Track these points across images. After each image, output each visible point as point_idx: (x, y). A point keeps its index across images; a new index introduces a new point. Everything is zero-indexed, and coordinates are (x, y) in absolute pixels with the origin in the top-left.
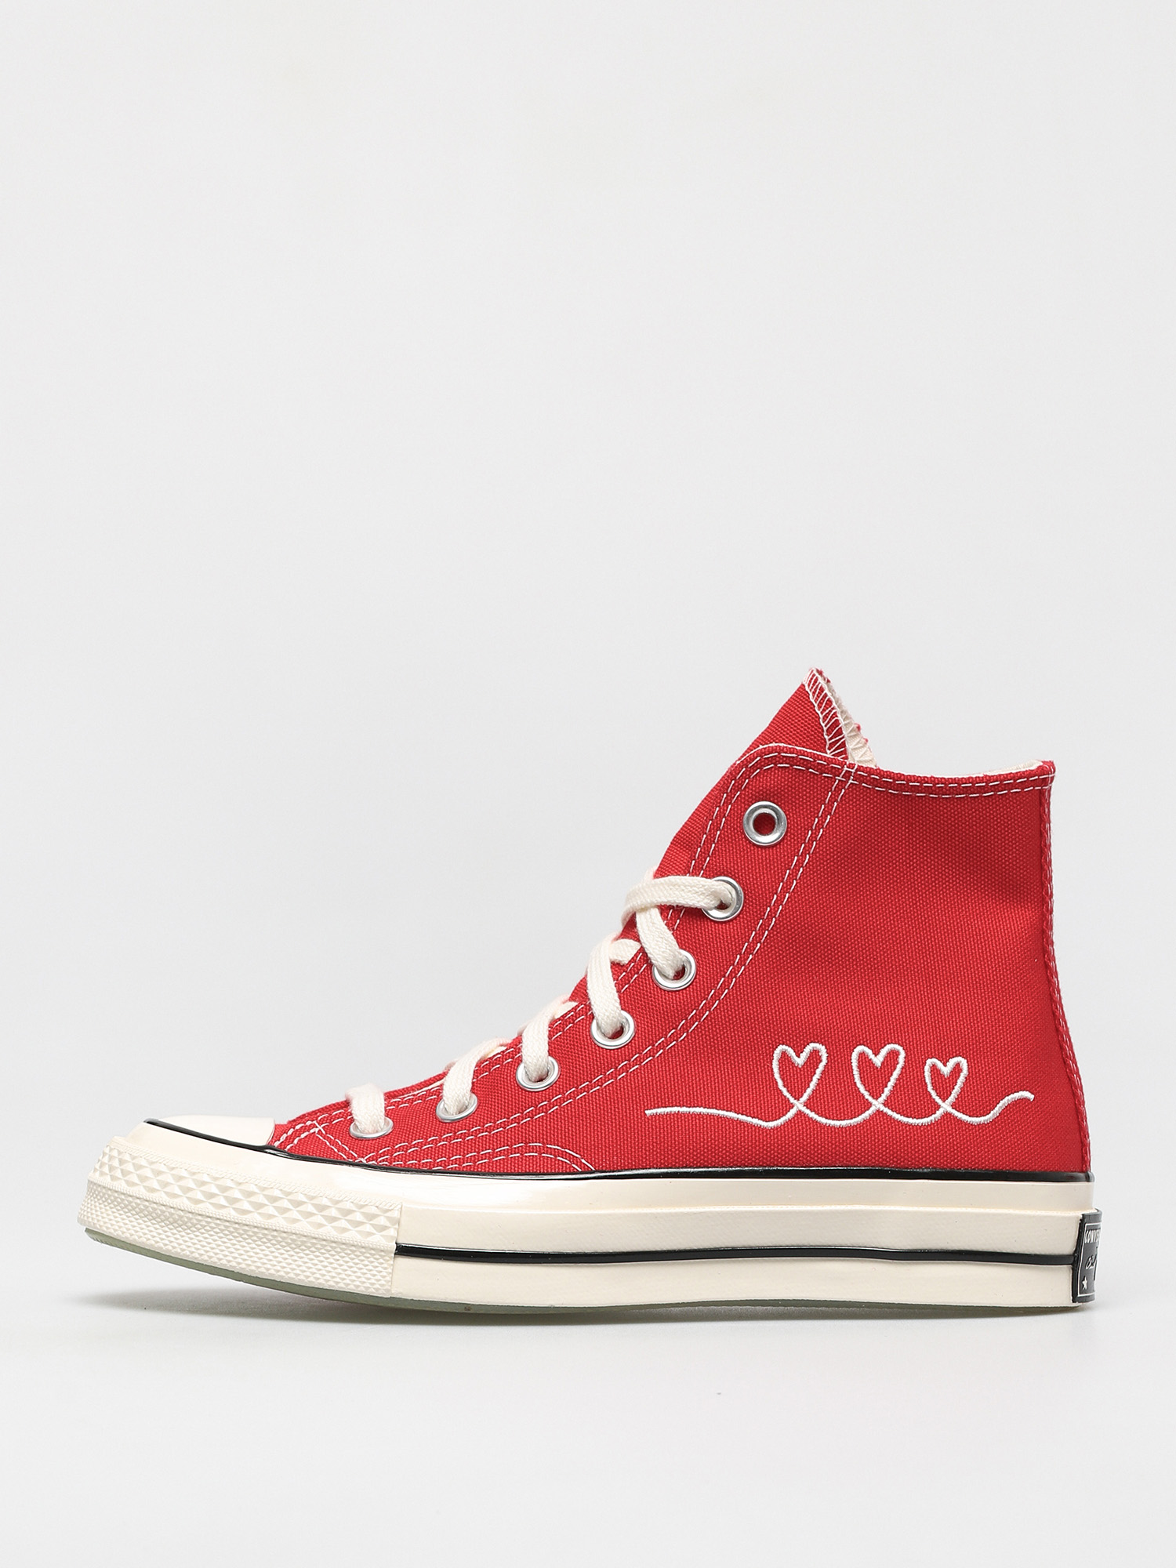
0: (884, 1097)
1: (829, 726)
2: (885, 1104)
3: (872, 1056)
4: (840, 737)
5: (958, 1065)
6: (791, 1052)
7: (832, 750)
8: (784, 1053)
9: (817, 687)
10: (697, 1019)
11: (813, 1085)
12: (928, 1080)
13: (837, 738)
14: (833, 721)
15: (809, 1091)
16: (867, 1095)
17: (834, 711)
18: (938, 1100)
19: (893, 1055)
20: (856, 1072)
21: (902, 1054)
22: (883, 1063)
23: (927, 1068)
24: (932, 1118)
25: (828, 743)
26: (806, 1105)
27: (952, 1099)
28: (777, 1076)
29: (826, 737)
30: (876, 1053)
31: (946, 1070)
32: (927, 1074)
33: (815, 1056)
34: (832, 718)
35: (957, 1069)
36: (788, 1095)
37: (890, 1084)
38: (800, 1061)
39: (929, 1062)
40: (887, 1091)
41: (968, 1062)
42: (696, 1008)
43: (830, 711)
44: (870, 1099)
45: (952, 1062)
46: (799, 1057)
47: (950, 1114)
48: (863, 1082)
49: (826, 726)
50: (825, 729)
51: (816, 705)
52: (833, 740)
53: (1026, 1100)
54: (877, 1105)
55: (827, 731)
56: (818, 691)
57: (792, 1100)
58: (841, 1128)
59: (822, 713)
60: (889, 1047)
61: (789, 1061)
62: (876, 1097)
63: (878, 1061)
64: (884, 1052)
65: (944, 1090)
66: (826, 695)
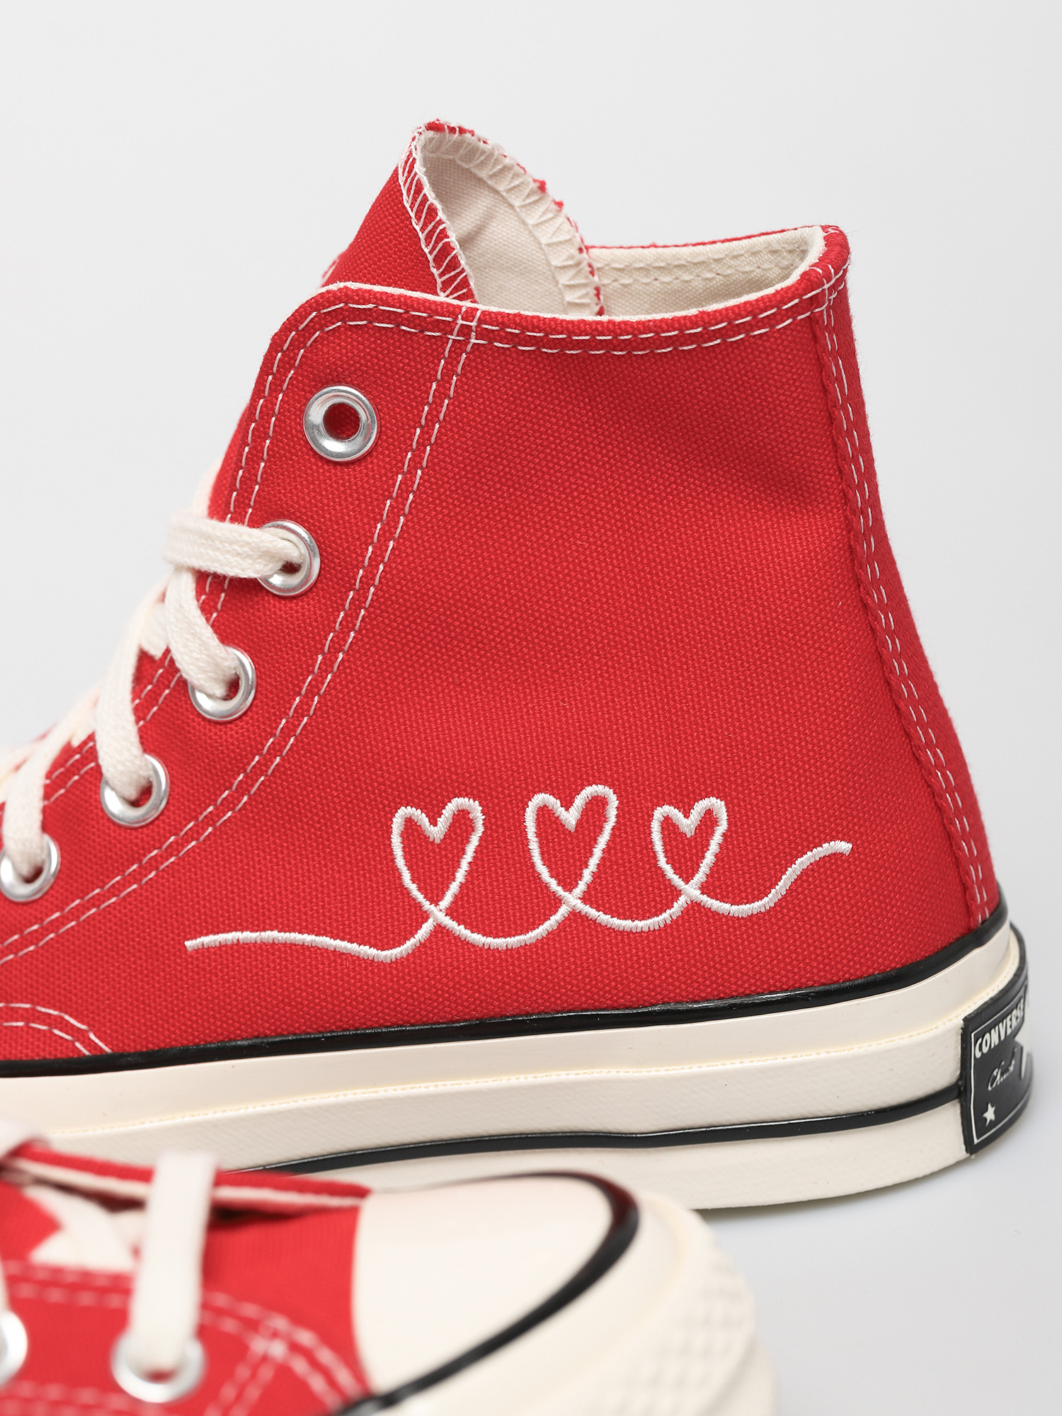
0: (582, 886)
1: (435, 252)
2: (586, 899)
3: (560, 811)
4: (457, 271)
5: (709, 812)
6: (422, 818)
7: (448, 292)
8: (409, 822)
9: (411, 183)
10: (261, 770)
11: (460, 876)
12: (658, 846)
13: (453, 273)
14: (440, 245)
15: (454, 888)
16: (554, 885)
17: (441, 227)
18: (677, 881)
19: (597, 805)
20: (534, 846)
21: (613, 802)
22: (580, 823)
23: (656, 827)
24: (665, 916)
25: (439, 281)
26: (450, 912)
27: (700, 877)
28: (400, 862)
29: (434, 271)
30: (567, 805)
31: (688, 824)
32: (656, 837)
33: (462, 822)
34: (439, 239)
35: (709, 820)
36: (420, 897)
37: (594, 862)
38: (436, 832)
39: (659, 813)
40: (587, 875)
41: (726, 805)
42: (259, 752)
43: (435, 228)
44: (559, 890)
45: (700, 807)
46: (435, 824)
47: (698, 904)
48: (547, 861)
49: (431, 253)
50: (430, 258)
51: (412, 215)
52: (447, 276)
53: (836, 856)
54: (572, 900)
55: (434, 260)
56: (413, 188)
57: (427, 905)
58: (509, 951)
59: (423, 229)
60: (589, 791)
61: (419, 835)
62: (569, 886)
63: (570, 817)
64: (580, 801)
65: (686, 862)
66: (425, 199)
